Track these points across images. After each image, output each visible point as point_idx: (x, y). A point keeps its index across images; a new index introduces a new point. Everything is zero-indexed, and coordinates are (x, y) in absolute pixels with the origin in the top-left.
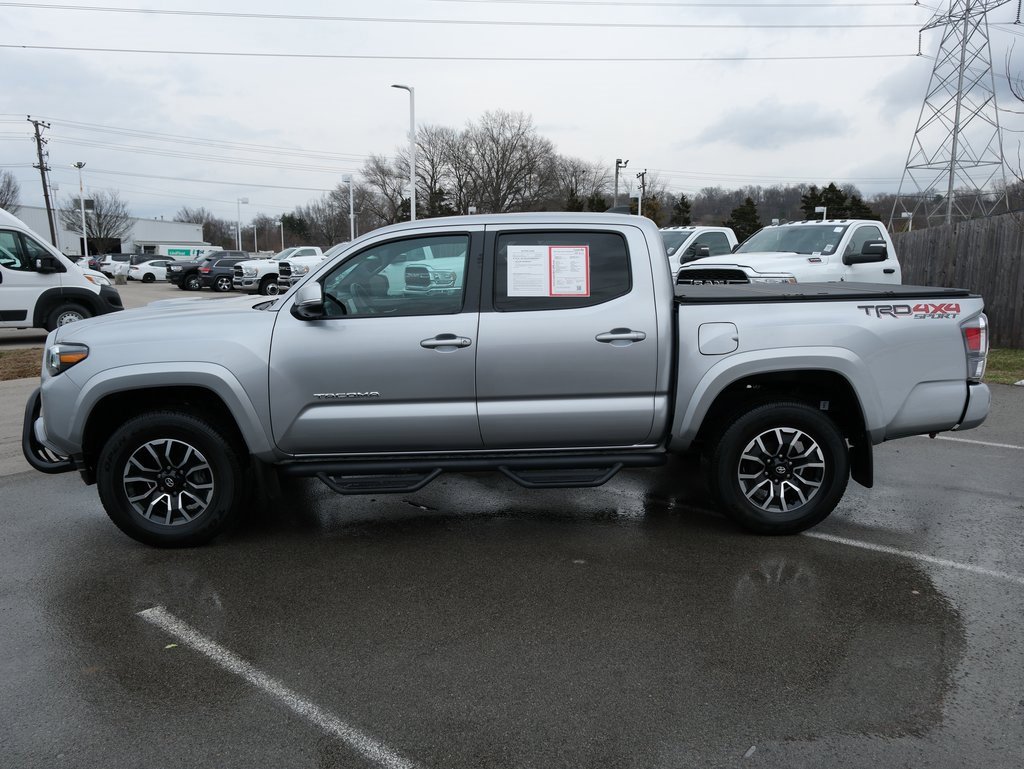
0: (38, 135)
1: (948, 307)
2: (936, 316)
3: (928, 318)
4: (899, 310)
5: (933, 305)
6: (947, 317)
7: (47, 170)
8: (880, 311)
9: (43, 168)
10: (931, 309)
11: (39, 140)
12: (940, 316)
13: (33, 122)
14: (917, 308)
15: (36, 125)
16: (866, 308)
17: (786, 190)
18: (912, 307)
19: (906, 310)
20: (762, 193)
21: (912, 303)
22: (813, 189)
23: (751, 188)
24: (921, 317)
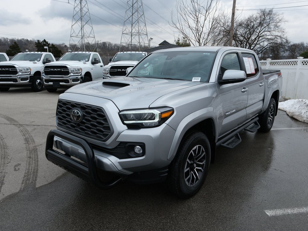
17: (17, 40)
20: (8, 40)
22: (27, 40)
23: (4, 38)
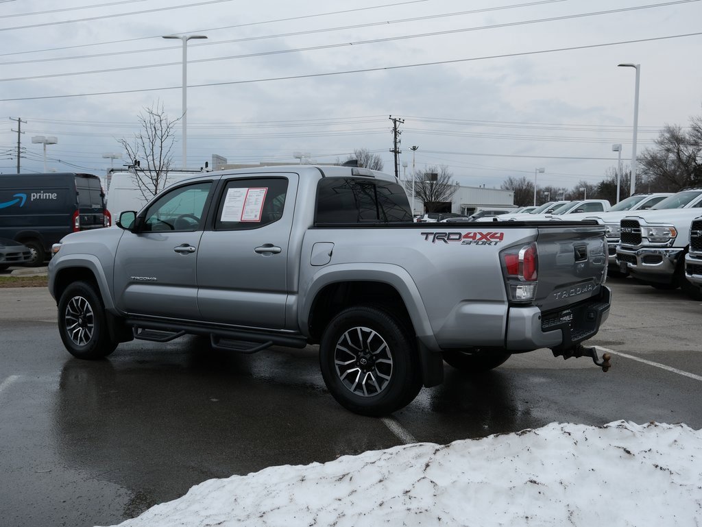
0: (395, 128)
1: (493, 236)
2: (480, 243)
3: (473, 245)
4: (452, 237)
5: (480, 234)
6: (489, 244)
7: (399, 153)
8: (438, 237)
9: (396, 152)
10: (478, 236)
11: (395, 132)
12: (484, 243)
13: (393, 120)
14: (467, 236)
15: (395, 121)
16: (427, 234)
18: (463, 234)
19: (457, 237)
21: (464, 231)
24: (467, 244)
